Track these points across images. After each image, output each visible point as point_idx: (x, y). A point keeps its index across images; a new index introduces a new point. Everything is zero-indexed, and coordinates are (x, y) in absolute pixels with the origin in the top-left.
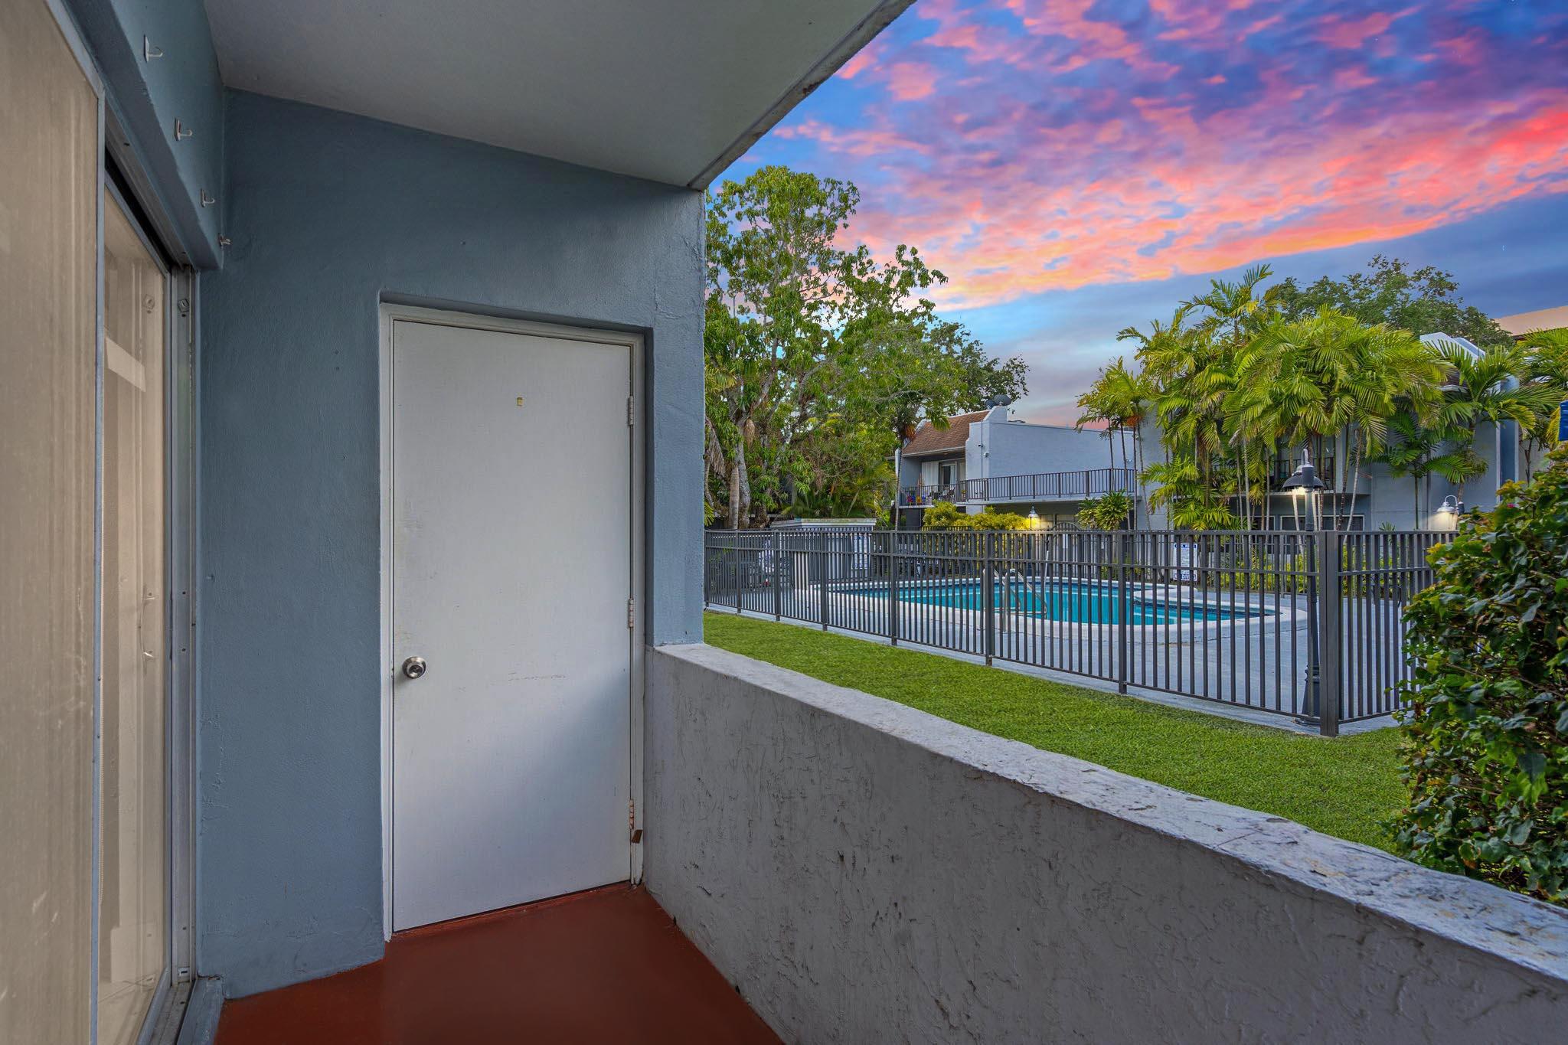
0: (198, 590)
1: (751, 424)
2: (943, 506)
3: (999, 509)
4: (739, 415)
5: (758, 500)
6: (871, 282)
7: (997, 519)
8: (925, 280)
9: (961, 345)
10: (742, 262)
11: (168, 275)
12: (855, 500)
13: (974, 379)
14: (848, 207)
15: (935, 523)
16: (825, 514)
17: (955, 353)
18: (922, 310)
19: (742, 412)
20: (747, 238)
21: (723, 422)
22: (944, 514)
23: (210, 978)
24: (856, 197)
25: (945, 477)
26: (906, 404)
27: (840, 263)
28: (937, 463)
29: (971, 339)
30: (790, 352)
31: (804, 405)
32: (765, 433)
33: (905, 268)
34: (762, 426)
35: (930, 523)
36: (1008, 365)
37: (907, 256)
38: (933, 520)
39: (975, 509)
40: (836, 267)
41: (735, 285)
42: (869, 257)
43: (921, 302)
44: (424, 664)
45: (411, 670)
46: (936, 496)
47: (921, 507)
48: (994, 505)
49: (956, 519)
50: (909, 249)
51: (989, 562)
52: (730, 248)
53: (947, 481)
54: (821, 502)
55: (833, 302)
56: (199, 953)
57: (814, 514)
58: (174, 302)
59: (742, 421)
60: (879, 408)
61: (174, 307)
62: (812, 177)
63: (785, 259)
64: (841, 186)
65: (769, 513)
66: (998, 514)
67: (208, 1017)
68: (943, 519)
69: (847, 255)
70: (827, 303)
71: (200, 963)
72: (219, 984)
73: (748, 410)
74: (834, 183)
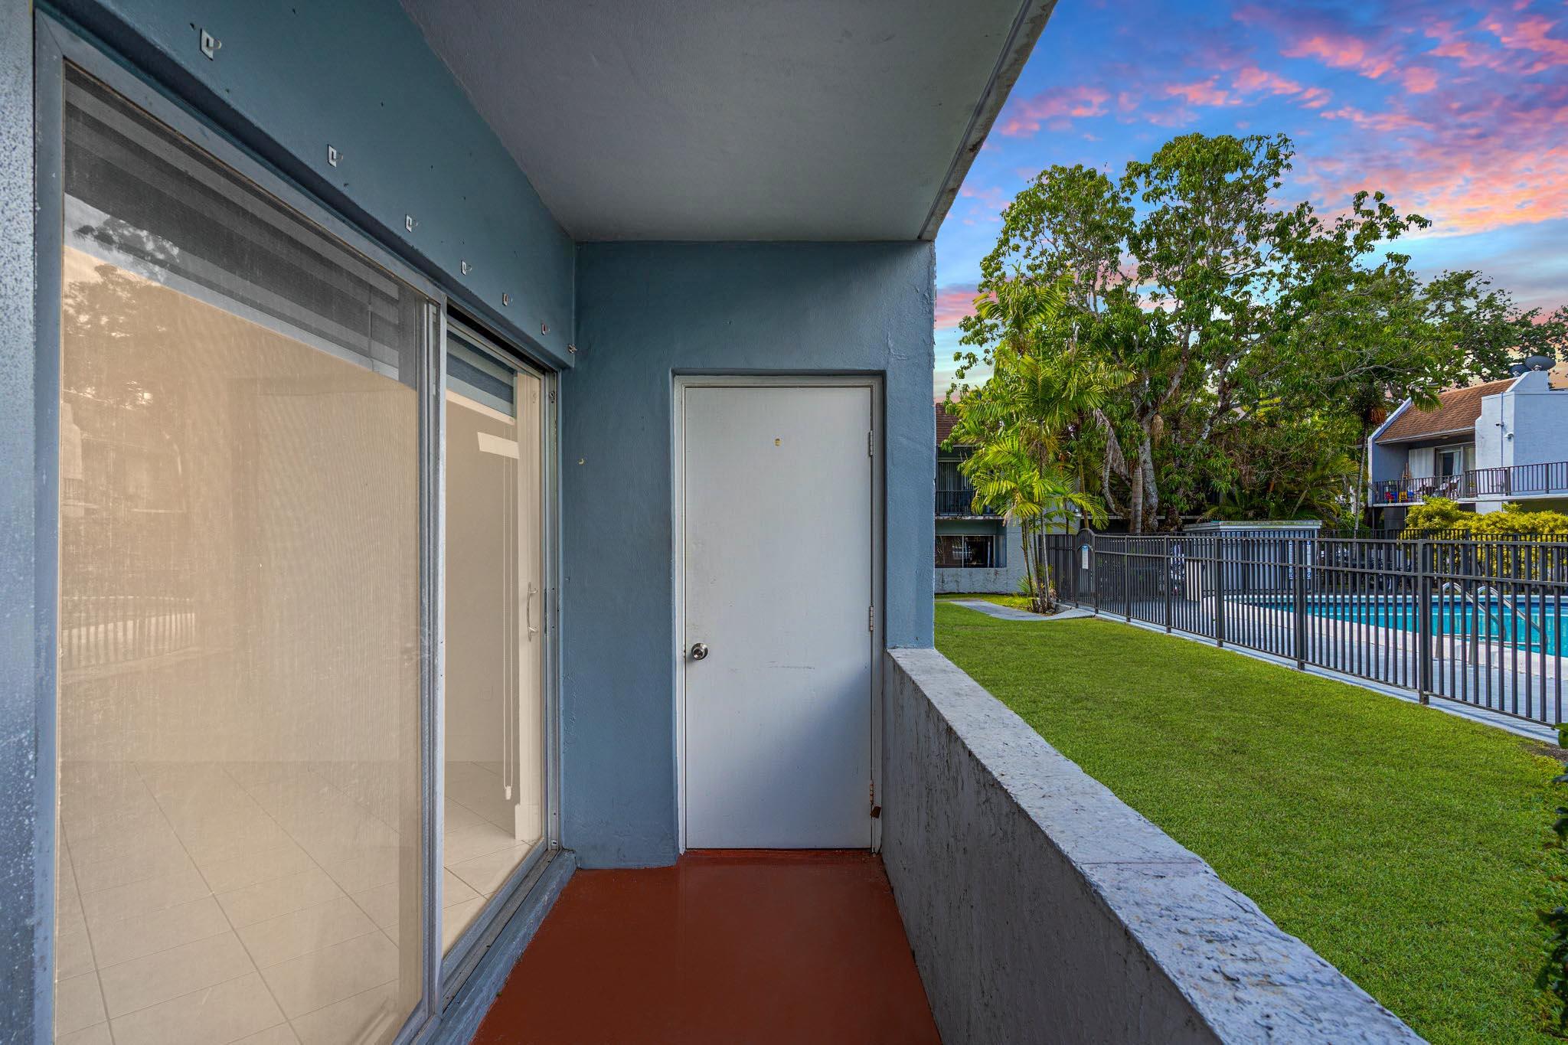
0: (561, 587)
1: (1159, 420)
2: (1436, 503)
3: (1526, 506)
4: (1144, 410)
5: (1167, 501)
6: (1318, 244)
7: (1524, 520)
8: (1395, 229)
9: (1476, 297)
10: (1153, 244)
11: (542, 377)
12: (1302, 499)
13: (1497, 339)
14: (1279, 163)
15: (1423, 524)
16: (1261, 514)
17: (1466, 308)
18: (1391, 265)
19: (1148, 407)
20: (1157, 219)
21: (1122, 420)
22: (1437, 514)
23: (569, 851)
24: (1290, 149)
25: (1445, 467)
26: (1371, 382)
27: (1273, 227)
28: (1432, 450)
29: (1493, 288)
30: (1205, 336)
31: (1225, 394)
32: (1177, 428)
33: (1366, 219)
34: (1173, 421)
35: (1416, 525)
36: (1557, 315)
37: (1369, 204)
38: (1421, 521)
39: (1490, 506)
40: (1269, 233)
41: (1145, 273)
42: (1312, 215)
43: (1389, 256)
44: (706, 650)
45: (697, 653)
46: (1429, 491)
47: (1406, 504)
48: (1518, 502)
49: (1457, 519)
50: (1372, 194)
51: (1425, 578)
52: (1138, 232)
53: (1448, 471)
54: (1256, 501)
55: (1271, 272)
56: (563, 833)
57: (1246, 515)
58: (547, 393)
59: (1149, 417)
60: (1332, 390)
61: (547, 397)
62: (1231, 140)
63: (1200, 234)
64: (1270, 141)
65: (1181, 514)
66: (1526, 512)
67: (560, 875)
68: (1437, 520)
69: (1285, 216)
70: (1262, 275)
71: (563, 839)
72: (573, 856)
73: (1155, 405)
74: (1259, 139)
